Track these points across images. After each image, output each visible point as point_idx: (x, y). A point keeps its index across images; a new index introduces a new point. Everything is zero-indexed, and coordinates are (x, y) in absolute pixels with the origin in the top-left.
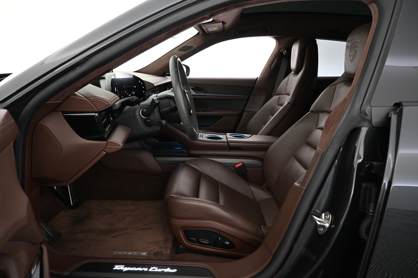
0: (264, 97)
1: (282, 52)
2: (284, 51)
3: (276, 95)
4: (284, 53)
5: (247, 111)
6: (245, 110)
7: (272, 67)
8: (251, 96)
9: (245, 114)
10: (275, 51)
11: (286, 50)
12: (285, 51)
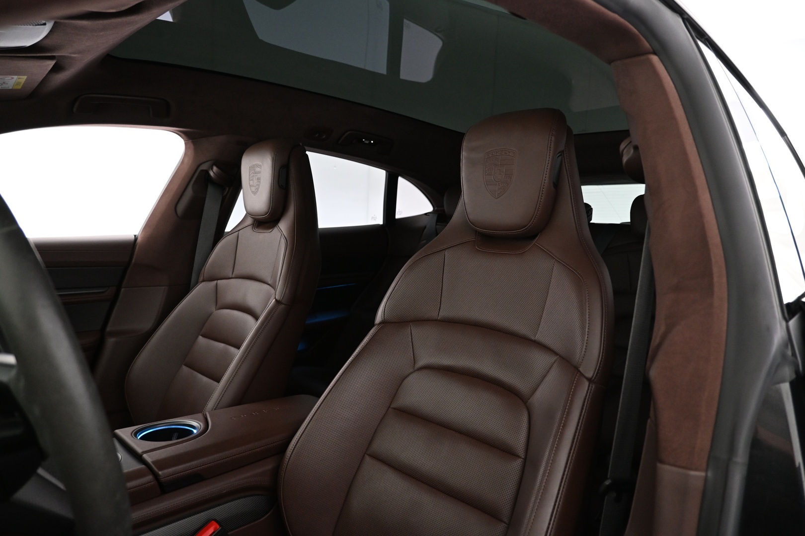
0: (164, 287)
1: (207, 172)
2: (212, 169)
3: (203, 281)
4: (212, 173)
5: (114, 334)
6: (108, 329)
7: (181, 207)
8: (123, 289)
9: (111, 342)
10: (186, 168)
11: (217, 167)
12: (215, 168)
